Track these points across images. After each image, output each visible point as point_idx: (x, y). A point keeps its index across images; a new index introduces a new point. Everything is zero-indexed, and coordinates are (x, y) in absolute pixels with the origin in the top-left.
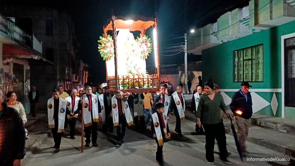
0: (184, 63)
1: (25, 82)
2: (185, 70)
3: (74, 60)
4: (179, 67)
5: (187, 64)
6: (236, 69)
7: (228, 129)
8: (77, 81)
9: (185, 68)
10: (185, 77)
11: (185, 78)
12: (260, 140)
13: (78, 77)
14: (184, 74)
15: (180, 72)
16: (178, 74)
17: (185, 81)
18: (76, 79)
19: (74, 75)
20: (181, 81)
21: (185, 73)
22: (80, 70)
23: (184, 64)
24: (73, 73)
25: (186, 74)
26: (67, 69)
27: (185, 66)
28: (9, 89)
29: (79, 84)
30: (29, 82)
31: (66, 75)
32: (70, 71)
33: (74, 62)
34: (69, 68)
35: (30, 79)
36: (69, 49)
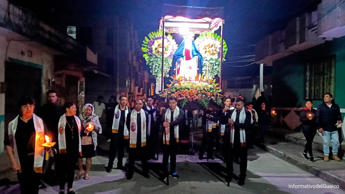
0: (259, 75)
1: (79, 94)
2: (261, 83)
3: (138, 71)
4: (253, 80)
5: (263, 76)
6: (307, 84)
7: (283, 153)
8: (141, 94)
9: (261, 82)
12: (312, 167)
13: (141, 89)
14: (259, 89)
15: (255, 86)
16: (253, 88)
18: (139, 91)
19: (137, 88)
20: (255, 97)
21: (260, 87)
22: (145, 82)
23: (260, 77)
24: (136, 85)
26: (128, 81)
27: (261, 79)
28: (60, 101)
29: (143, 97)
30: (83, 94)
31: (126, 87)
32: (132, 83)
33: (137, 73)
34: (130, 80)
35: (84, 90)
36: (130, 59)
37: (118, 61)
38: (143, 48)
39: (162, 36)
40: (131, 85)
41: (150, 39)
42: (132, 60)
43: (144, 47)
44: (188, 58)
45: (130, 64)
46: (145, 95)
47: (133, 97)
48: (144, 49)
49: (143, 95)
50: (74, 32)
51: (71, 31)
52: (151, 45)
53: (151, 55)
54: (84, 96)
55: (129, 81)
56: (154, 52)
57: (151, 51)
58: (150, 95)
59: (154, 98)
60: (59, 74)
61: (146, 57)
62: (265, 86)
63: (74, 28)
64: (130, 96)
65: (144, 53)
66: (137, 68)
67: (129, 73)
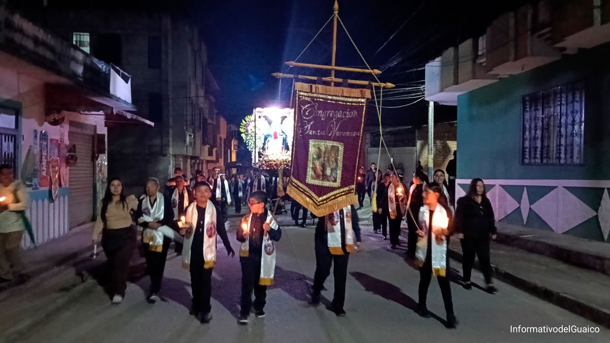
0: (427, 122)
1: (98, 159)
2: (430, 137)
3: (207, 116)
4: (417, 132)
5: (433, 124)
6: (527, 136)
8: (214, 158)
9: (430, 135)
10: (428, 154)
11: (430, 155)
13: (214, 150)
14: (427, 147)
15: (419, 143)
16: (415, 145)
17: (428, 161)
18: (210, 154)
19: (207, 147)
20: (419, 162)
21: (428, 145)
22: (220, 137)
23: (428, 126)
24: (204, 143)
25: (430, 146)
26: (190, 136)
27: (430, 129)
28: (59, 172)
29: (218, 165)
30: (104, 160)
31: (187, 146)
32: (197, 138)
33: (205, 120)
34: (194, 133)
35: (106, 152)
36: (193, 94)
37: (170, 97)
38: (240, 129)
39: (254, 119)
40: (195, 143)
41: (246, 122)
42: (197, 96)
43: (242, 128)
44: (276, 137)
45: (192, 103)
46: (222, 161)
47: (199, 164)
48: (242, 130)
49: (217, 161)
50: (86, 44)
51: (80, 41)
52: (247, 127)
53: (247, 135)
54: (106, 163)
55: (191, 134)
56: (250, 132)
57: (247, 131)
58: (229, 161)
59: (239, 166)
60: (55, 119)
61: (243, 135)
62: (438, 142)
63: (85, 37)
64: (194, 164)
65: (242, 133)
66: (207, 111)
67: (192, 120)
